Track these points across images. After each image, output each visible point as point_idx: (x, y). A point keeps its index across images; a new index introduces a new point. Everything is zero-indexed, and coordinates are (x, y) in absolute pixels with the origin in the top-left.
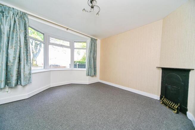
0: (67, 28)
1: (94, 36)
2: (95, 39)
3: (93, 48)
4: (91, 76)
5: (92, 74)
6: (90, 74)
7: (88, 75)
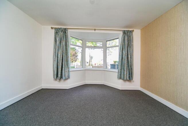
0: (94, 28)
1: (127, 27)
2: (130, 31)
3: (126, 44)
4: (123, 79)
5: (125, 78)
6: (123, 77)
7: (120, 78)
